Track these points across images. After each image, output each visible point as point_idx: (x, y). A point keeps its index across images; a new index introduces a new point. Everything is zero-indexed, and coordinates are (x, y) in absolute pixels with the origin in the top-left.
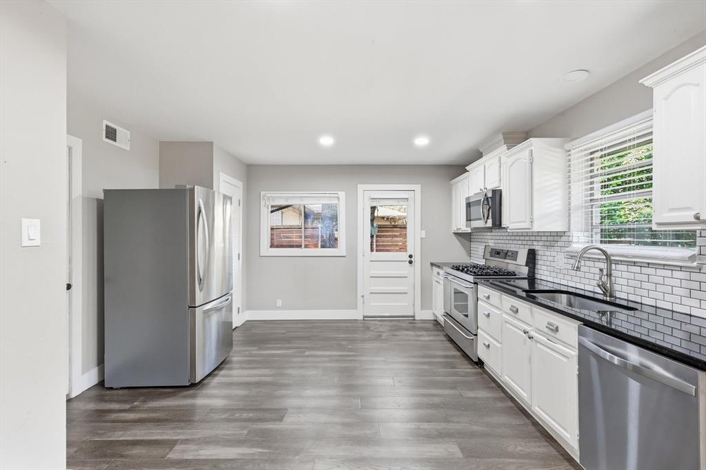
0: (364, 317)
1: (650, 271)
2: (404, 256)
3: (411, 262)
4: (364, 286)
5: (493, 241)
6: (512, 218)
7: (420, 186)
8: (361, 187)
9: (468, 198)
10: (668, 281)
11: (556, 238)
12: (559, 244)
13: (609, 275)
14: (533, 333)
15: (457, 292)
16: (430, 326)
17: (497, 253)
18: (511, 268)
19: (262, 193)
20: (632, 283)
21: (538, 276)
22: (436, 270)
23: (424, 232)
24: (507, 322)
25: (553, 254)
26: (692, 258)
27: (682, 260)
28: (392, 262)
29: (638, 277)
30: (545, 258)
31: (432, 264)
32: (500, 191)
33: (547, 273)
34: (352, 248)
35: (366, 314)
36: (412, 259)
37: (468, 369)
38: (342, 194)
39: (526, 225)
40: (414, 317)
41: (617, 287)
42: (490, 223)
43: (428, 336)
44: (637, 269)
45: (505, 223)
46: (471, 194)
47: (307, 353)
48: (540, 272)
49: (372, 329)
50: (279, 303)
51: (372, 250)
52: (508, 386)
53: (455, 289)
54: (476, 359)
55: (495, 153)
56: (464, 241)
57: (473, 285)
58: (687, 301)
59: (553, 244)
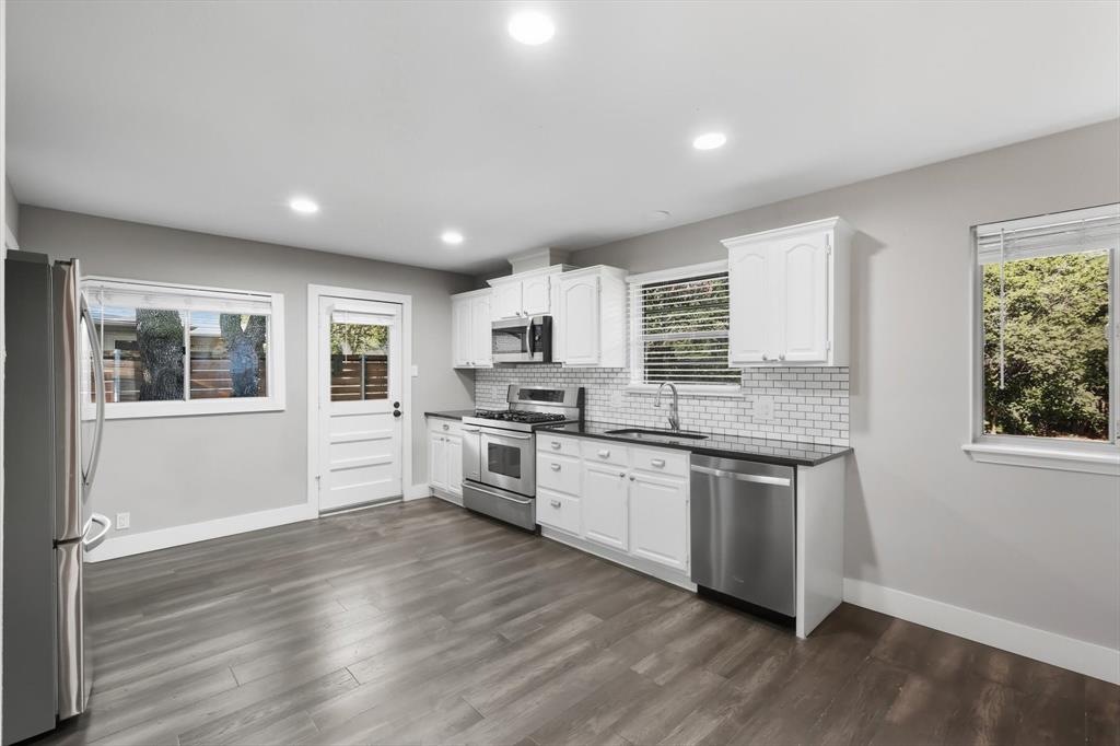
0: (321, 513)
1: (707, 403)
2: (385, 405)
3: (397, 414)
4: (320, 459)
5: (517, 380)
6: (566, 349)
7: (411, 297)
8: (315, 290)
9: (493, 323)
10: (722, 411)
11: (611, 375)
12: (615, 381)
14: (634, 474)
16: (426, 506)
17: (527, 394)
18: (558, 412)
20: (692, 415)
21: (587, 418)
22: (437, 424)
23: (415, 367)
24: (590, 470)
25: (609, 392)
26: (739, 391)
27: (735, 392)
28: (365, 413)
29: (698, 409)
30: (596, 397)
31: (427, 414)
32: (551, 318)
33: (598, 413)
34: (298, 395)
35: (323, 508)
36: (399, 409)
38: (278, 300)
39: (592, 360)
40: (401, 497)
41: (681, 421)
42: (539, 356)
43: (445, 517)
44: (696, 402)
45: (556, 357)
46: (499, 319)
48: (590, 413)
49: (350, 527)
51: (334, 399)
52: (589, 542)
53: (489, 444)
54: (531, 528)
55: (536, 271)
56: (467, 380)
57: (530, 435)
58: (735, 425)
59: (607, 381)
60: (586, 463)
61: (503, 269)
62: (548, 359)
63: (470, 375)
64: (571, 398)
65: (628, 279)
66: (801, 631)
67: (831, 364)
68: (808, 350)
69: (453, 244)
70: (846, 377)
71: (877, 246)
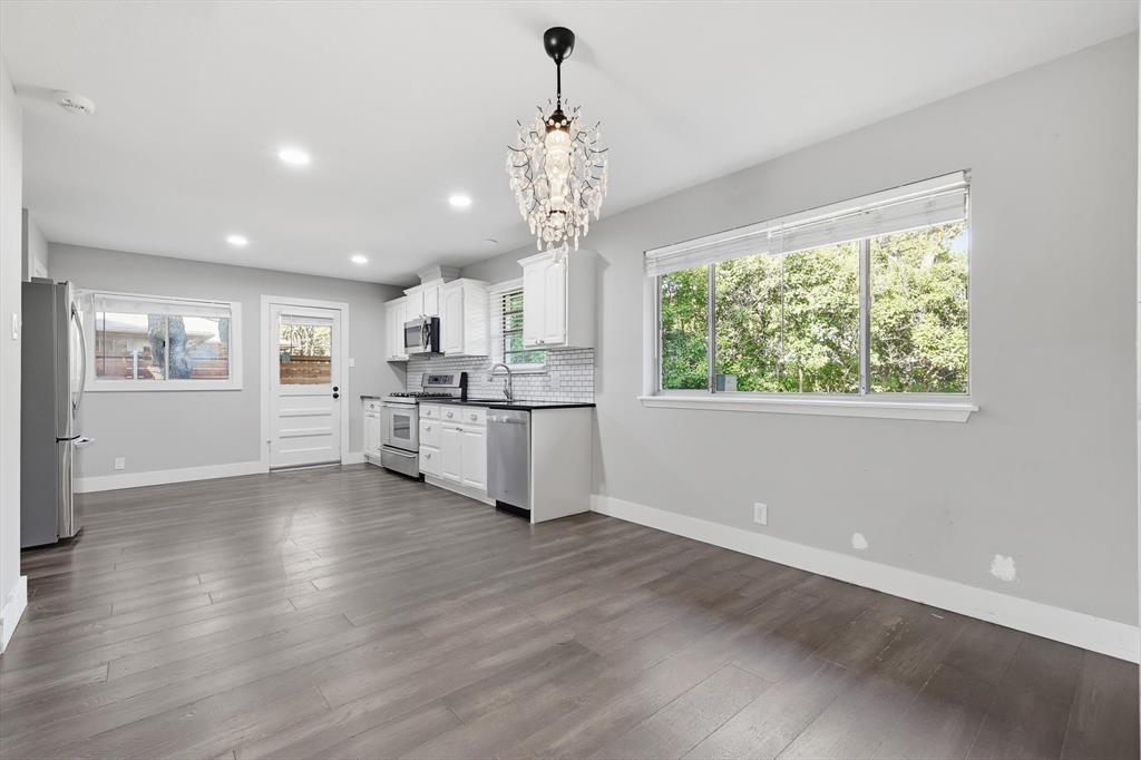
0: (271, 469)
1: (530, 378)
2: (327, 389)
3: (336, 396)
4: (271, 428)
5: (431, 369)
6: (448, 343)
7: (346, 305)
8: (266, 300)
9: (406, 324)
10: (536, 384)
11: (481, 362)
12: (483, 366)
13: (510, 384)
14: (462, 427)
16: (363, 467)
17: (435, 379)
18: (448, 391)
22: (367, 404)
23: (352, 360)
24: (444, 428)
25: (479, 375)
26: (544, 368)
27: (540, 369)
28: (307, 397)
29: (525, 383)
30: (474, 378)
31: (362, 397)
32: (438, 319)
34: (252, 375)
35: (273, 466)
36: (338, 392)
37: (408, 487)
38: (236, 306)
39: (459, 350)
40: (340, 462)
41: (514, 393)
42: (429, 349)
44: (524, 378)
45: (443, 349)
46: (410, 320)
49: (289, 478)
50: (120, 463)
51: (283, 382)
52: (445, 481)
53: (395, 416)
54: (416, 476)
55: (432, 283)
56: (399, 371)
57: (414, 406)
59: (479, 366)
60: (443, 423)
61: (414, 281)
62: (436, 349)
63: (400, 366)
64: (457, 381)
65: (488, 288)
67: (566, 345)
68: (555, 336)
70: (592, 355)
71: (607, 264)
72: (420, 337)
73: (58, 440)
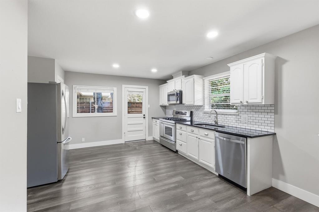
1: (227, 116)
2: (142, 115)
3: (144, 118)
4: (125, 128)
5: (176, 109)
6: (186, 100)
7: (148, 87)
8: (124, 86)
9: (168, 93)
10: (231, 119)
11: (199, 107)
12: (201, 109)
13: (217, 118)
14: (200, 137)
15: (166, 128)
16: (152, 142)
17: (178, 113)
18: (185, 118)
19: (74, 86)
20: (222, 120)
22: (154, 120)
23: (149, 105)
24: (189, 135)
25: (198, 112)
26: (237, 112)
27: (235, 113)
28: (136, 118)
29: (224, 118)
30: (196, 114)
31: (152, 118)
32: (182, 91)
33: (196, 119)
34: (120, 112)
35: (126, 141)
36: (145, 116)
37: (172, 155)
38: (115, 89)
39: (192, 103)
40: (145, 139)
41: (218, 122)
42: (178, 102)
43: (154, 146)
44: (223, 116)
45: (183, 102)
47: (108, 159)
48: (194, 119)
49: (131, 146)
50: (83, 140)
51: (129, 112)
52: (189, 156)
53: (166, 127)
54: (175, 151)
55: (179, 78)
56: (163, 108)
57: (174, 124)
58: (235, 124)
59: (198, 109)
60: (188, 133)
61: (171, 77)
62: (181, 102)
63: (164, 107)
64: (188, 114)
65: (204, 78)
66: (249, 193)
67: (263, 104)
68: (256, 99)
69: (155, 72)
70: (273, 108)
71: (285, 61)
72: (174, 98)
73: (57, 142)
